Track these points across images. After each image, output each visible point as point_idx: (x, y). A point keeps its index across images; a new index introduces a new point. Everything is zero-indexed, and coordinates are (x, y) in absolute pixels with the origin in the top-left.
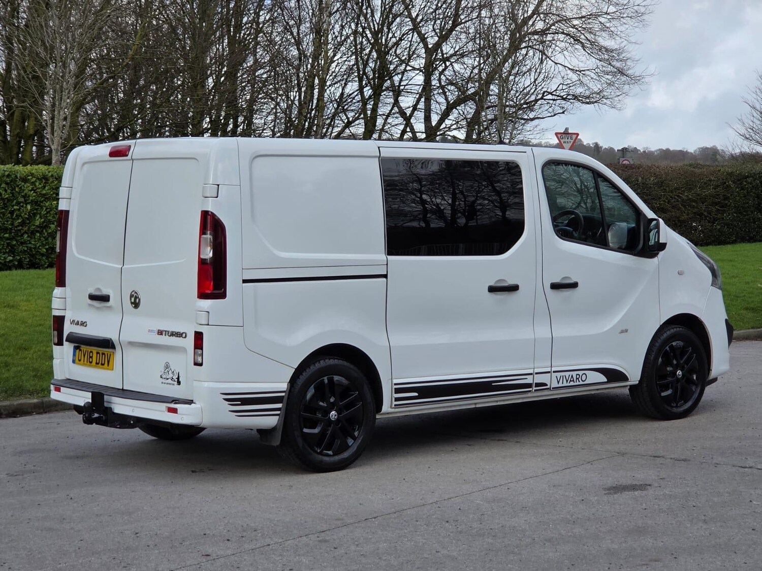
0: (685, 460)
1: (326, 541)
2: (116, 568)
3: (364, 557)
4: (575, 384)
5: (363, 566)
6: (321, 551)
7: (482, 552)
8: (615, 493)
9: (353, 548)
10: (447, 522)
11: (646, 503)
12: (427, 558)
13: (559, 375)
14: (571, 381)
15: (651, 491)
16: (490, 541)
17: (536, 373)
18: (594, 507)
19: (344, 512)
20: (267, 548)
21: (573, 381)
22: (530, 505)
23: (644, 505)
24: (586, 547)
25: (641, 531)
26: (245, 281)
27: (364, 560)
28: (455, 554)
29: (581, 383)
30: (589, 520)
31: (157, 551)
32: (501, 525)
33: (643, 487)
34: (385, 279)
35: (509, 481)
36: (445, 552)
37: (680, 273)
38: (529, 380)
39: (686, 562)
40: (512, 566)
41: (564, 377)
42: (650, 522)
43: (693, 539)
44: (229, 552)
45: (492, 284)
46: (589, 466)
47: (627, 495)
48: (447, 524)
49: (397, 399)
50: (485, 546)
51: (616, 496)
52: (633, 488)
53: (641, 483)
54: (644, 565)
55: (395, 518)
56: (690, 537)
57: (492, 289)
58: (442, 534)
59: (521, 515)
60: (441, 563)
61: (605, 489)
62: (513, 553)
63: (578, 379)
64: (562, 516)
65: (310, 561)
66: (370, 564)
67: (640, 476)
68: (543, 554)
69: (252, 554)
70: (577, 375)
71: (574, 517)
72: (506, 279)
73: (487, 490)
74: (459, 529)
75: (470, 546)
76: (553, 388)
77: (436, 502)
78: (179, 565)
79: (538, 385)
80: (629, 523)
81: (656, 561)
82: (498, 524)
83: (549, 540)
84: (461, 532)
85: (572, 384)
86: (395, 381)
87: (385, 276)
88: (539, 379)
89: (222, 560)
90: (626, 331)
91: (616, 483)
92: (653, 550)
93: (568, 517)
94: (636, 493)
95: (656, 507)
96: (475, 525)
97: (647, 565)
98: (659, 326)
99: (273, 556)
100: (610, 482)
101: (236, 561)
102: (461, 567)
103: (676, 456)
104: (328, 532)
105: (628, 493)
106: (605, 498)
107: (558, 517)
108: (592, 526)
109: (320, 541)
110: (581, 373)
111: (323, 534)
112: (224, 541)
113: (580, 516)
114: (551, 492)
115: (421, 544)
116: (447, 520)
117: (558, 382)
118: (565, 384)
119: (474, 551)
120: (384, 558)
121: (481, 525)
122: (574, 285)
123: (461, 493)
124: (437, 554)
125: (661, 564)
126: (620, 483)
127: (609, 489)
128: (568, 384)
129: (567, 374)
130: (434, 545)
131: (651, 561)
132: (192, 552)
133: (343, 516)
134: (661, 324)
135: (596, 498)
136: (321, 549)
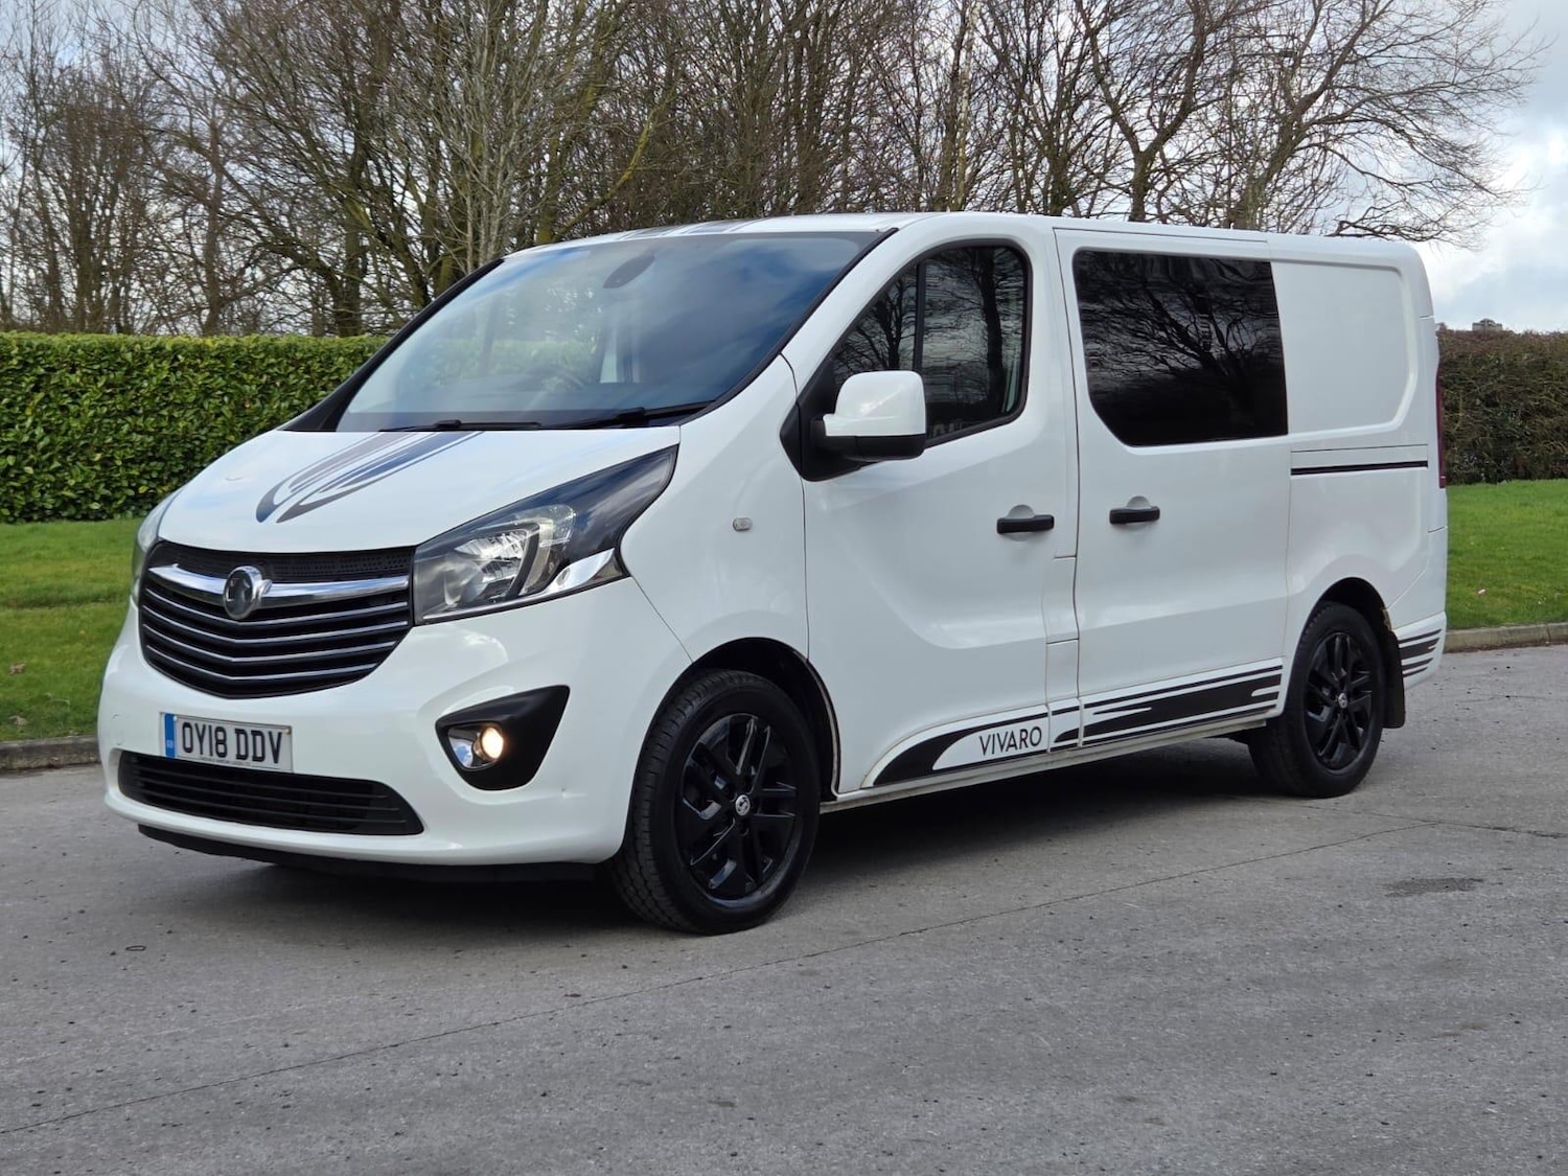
0: (1555, 836)
1: (813, 973)
2: (392, 1016)
3: (880, 1006)
5: (872, 1025)
6: (800, 992)
7: (1117, 1001)
8: (1407, 894)
9: (862, 988)
10: (1061, 942)
11: (1468, 915)
12: (1004, 1011)
15: (1480, 892)
16: (1139, 980)
18: (1361, 920)
19: (865, 919)
20: (695, 984)
22: (1232, 913)
23: (1464, 917)
24: (1333, 996)
25: (1449, 967)
27: (877, 1012)
28: (1062, 1004)
30: (1346, 944)
31: (482, 986)
32: (1167, 950)
33: (1466, 884)
35: (1200, 868)
36: (1045, 1000)
39: (1538, 1031)
40: (1173, 1031)
42: (1472, 951)
43: (1557, 986)
44: (620, 990)
46: (1362, 844)
47: (1430, 901)
48: (1060, 946)
50: (1126, 991)
51: (1409, 899)
52: (1448, 884)
53: (1463, 876)
54: (1449, 1035)
55: (960, 933)
56: (1553, 981)
58: (1045, 966)
59: (1212, 931)
60: (1030, 1022)
61: (1387, 886)
62: (1181, 1004)
64: (1293, 935)
65: (772, 1011)
66: (888, 1020)
67: (1462, 865)
68: (1241, 1008)
69: (662, 996)
71: (1317, 938)
73: (1154, 884)
74: (1081, 956)
75: (1097, 991)
77: (1048, 905)
78: (513, 1012)
80: (1428, 952)
81: (1474, 1028)
82: (1163, 948)
83: (1259, 982)
84: (1084, 962)
89: (601, 1005)
91: (1413, 876)
92: (1472, 1006)
93: (1306, 937)
94: (1450, 895)
95: (1489, 921)
96: (1115, 949)
97: (1454, 1035)
99: (701, 999)
100: (1402, 873)
101: (626, 1008)
102: (1069, 1030)
103: (1541, 828)
104: (822, 957)
105: (1433, 894)
106: (1386, 904)
107: (1285, 937)
108: (1351, 957)
109: (802, 974)
111: (811, 960)
112: (617, 968)
113: (1329, 937)
114: (1279, 889)
115: (999, 982)
116: (1061, 938)
119: (1102, 1000)
120: (917, 1010)
121: (1126, 950)
123: (1101, 889)
124: (1026, 1003)
125: (1484, 1035)
126: (1420, 876)
127: (1397, 886)
130: (1024, 986)
131: (1465, 1027)
132: (547, 989)
133: (861, 925)
135: (1368, 903)
136: (799, 988)
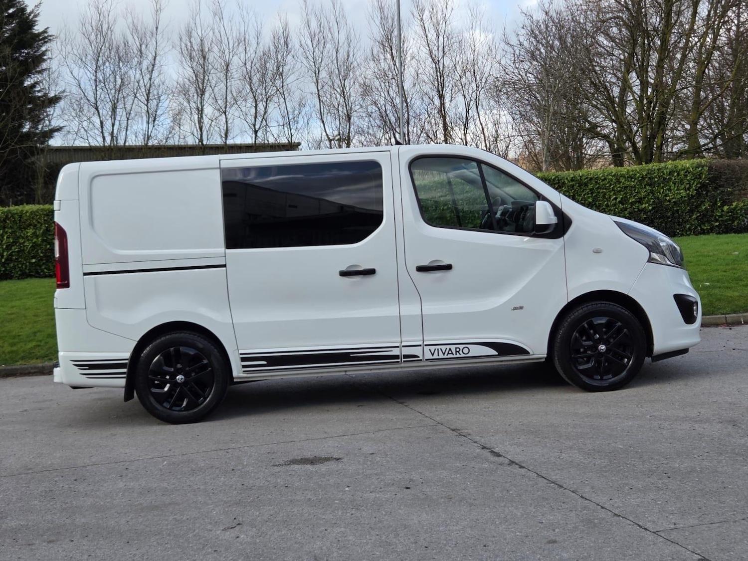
4: (455, 356)
13: (432, 348)
14: (448, 353)
17: (403, 346)
21: (452, 353)
26: (85, 274)
29: (463, 355)
34: (224, 269)
37: (597, 252)
38: (396, 352)
41: (440, 350)
45: (344, 268)
49: (244, 367)
57: (344, 274)
63: (458, 352)
70: (456, 348)
72: (360, 265)
76: (426, 360)
79: (406, 356)
85: (450, 356)
86: (241, 352)
87: (224, 266)
88: (406, 351)
90: (521, 308)
98: (567, 303)
110: (461, 347)
117: (433, 355)
118: (441, 356)
122: (448, 267)
128: (445, 356)
129: (443, 348)
134: (569, 301)
